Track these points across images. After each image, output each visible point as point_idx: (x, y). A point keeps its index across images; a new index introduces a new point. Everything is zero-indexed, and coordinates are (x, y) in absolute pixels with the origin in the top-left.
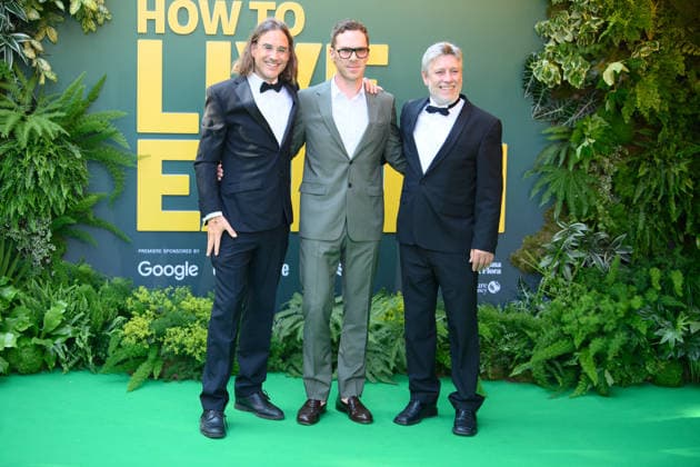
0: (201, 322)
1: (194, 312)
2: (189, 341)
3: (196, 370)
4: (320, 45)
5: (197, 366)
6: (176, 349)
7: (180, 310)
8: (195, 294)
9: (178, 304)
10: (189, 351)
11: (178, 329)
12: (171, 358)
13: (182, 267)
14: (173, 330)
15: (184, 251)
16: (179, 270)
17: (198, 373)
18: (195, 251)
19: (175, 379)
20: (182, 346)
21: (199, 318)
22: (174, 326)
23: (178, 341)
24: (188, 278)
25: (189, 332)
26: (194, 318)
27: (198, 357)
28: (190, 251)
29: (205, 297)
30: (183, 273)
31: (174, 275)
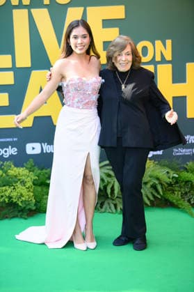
0: (21, 182)
1: (16, 176)
2: (14, 194)
3: (19, 211)
4: (82, 8)
5: (20, 209)
6: (7, 200)
7: (8, 175)
8: (16, 166)
9: (6, 172)
10: (14, 201)
11: (7, 188)
12: (4, 205)
13: (7, 150)
14: (4, 188)
15: (8, 140)
16: (6, 151)
17: (20, 213)
18: (15, 139)
19: (7, 218)
20: (10, 198)
21: (19, 180)
22: (4, 186)
23: (7, 195)
24: (11, 156)
25: (14, 189)
26: (16, 180)
27: (20, 204)
28: (11, 140)
29: (23, 166)
30: (8, 153)
31: (3, 154)
